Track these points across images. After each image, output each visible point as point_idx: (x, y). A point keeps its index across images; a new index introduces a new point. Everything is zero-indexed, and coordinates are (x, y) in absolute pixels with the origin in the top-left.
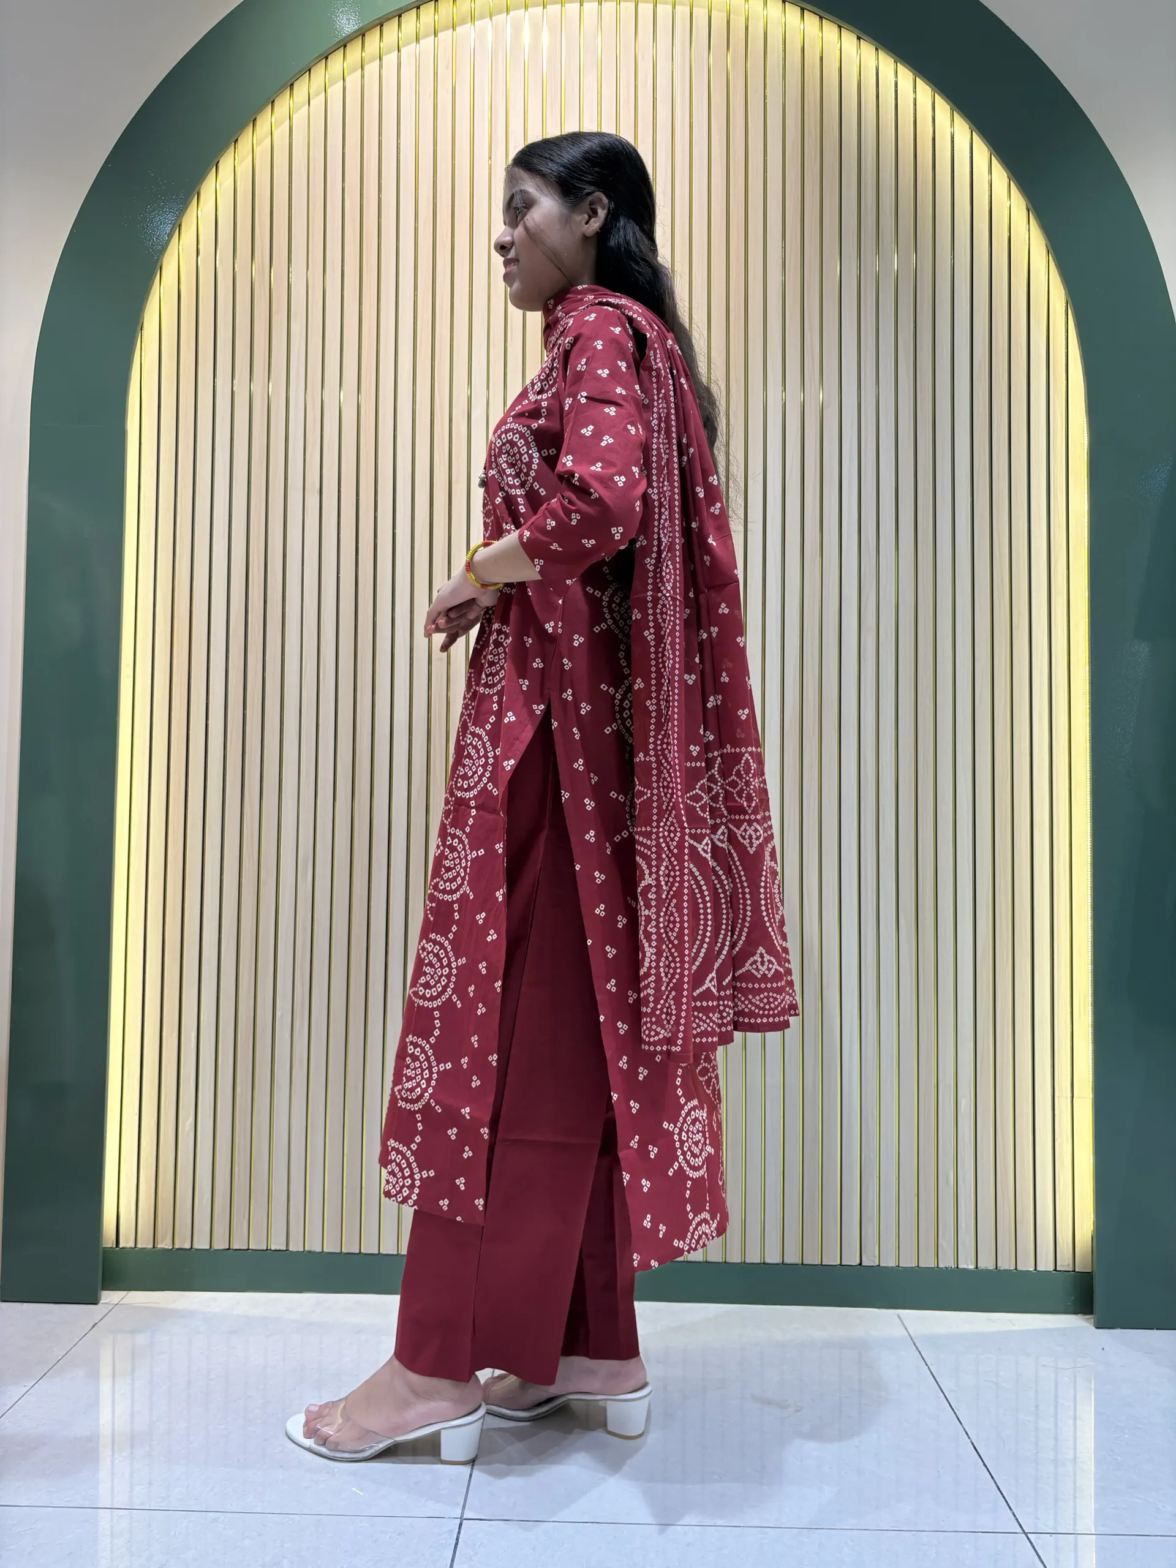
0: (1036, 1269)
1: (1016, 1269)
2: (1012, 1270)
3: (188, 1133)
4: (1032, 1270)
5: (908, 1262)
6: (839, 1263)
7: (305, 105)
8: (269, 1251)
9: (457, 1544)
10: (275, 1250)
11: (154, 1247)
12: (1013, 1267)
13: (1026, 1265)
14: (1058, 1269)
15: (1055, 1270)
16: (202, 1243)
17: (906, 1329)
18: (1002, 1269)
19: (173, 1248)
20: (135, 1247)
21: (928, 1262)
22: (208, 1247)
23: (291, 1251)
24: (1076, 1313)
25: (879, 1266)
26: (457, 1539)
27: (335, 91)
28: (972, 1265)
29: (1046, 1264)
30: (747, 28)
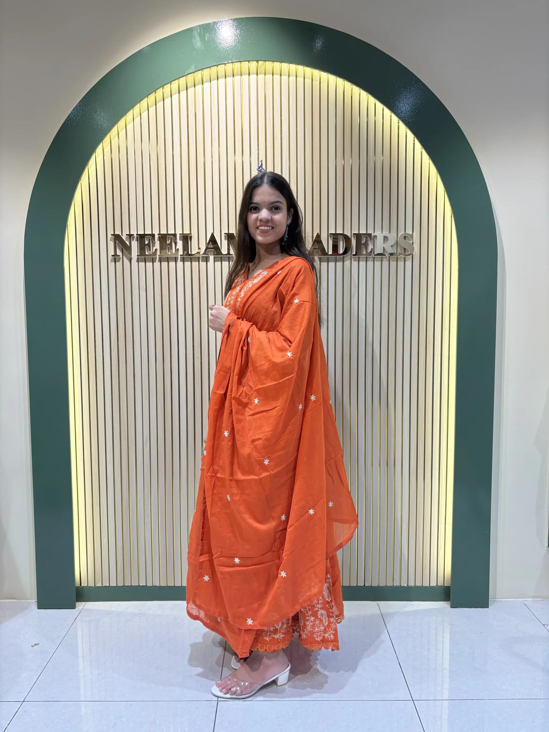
0: (430, 585)
1: (422, 585)
2: (420, 586)
4: (428, 585)
5: (382, 584)
6: (356, 585)
7: (132, 122)
8: (139, 586)
9: (216, 711)
10: (142, 586)
11: (95, 586)
12: (421, 585)
13: (426, 584)
14: (438, 585)
15: (437, 585)
16: (113, 584)
17: (380, 610)
18: (417, 586)
19: (102, 586)
20: (88, 586)
21: (390, 584)
22: (116, 585)
23: (148, 586)
24: (444, 601)
25: (371, 586)
26: (217, 709)
27: (145, 115)
28: (406, 584)
29: (433, 584)
30: (320, 83)
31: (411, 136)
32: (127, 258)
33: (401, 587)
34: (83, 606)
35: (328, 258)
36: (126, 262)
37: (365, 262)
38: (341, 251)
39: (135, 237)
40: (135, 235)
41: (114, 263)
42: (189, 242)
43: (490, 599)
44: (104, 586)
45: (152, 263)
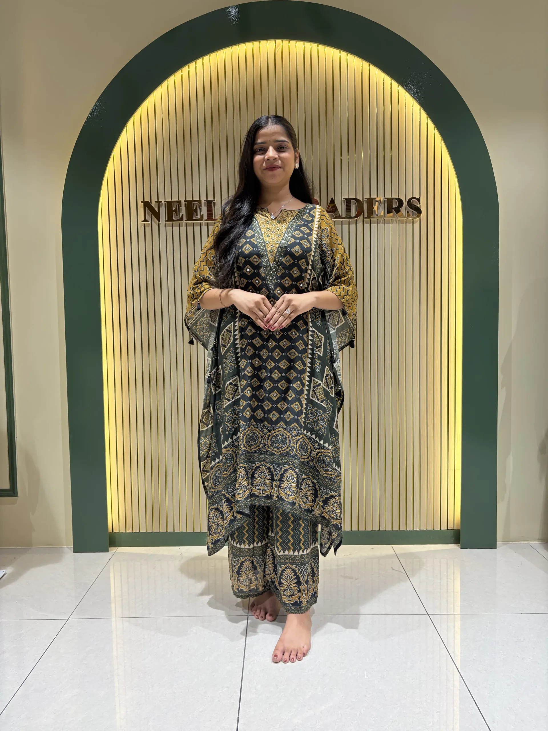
0: (441, 529)
2: (431, 530)
3: (136, 493)
4: (439, 529)
5: (396, 529)
6: (371, 530)
7: (160, 97)
8: (167, 532)
10: (170, 532)
11: (126, 532)
12: (433, 529)
13: (437, 528)
15: (447, 529)
16: (143, 530)
17: (394, 551)
18: (429, 530)
20: (119, 532)
21: (403, 528)
22: (145, 531)
23: (175, 532)
24: (454, 544)
25: (386, 530)
28: (418, 528)
29: (444, 528)
30: (333, 61)
31: (417, 107)
32: (155, 222)
33: (413, 532)
34: (115, 551)
35: (342, 222)
36: (155, 226)
37: (376, 225)
38: (353, 214)
39: (163, 204)
40: (163, 202)
41: (144, 228)
42: (213, 207)
43: (497, 542)
44: (134, 532)
45: (178, 228)
